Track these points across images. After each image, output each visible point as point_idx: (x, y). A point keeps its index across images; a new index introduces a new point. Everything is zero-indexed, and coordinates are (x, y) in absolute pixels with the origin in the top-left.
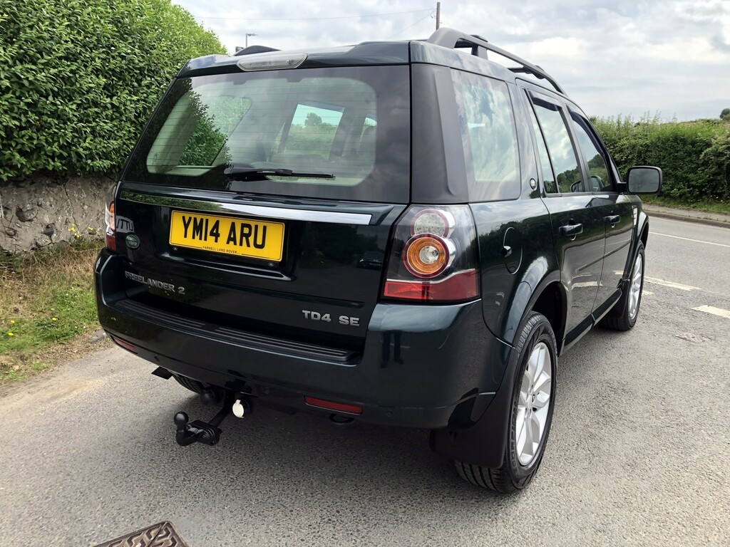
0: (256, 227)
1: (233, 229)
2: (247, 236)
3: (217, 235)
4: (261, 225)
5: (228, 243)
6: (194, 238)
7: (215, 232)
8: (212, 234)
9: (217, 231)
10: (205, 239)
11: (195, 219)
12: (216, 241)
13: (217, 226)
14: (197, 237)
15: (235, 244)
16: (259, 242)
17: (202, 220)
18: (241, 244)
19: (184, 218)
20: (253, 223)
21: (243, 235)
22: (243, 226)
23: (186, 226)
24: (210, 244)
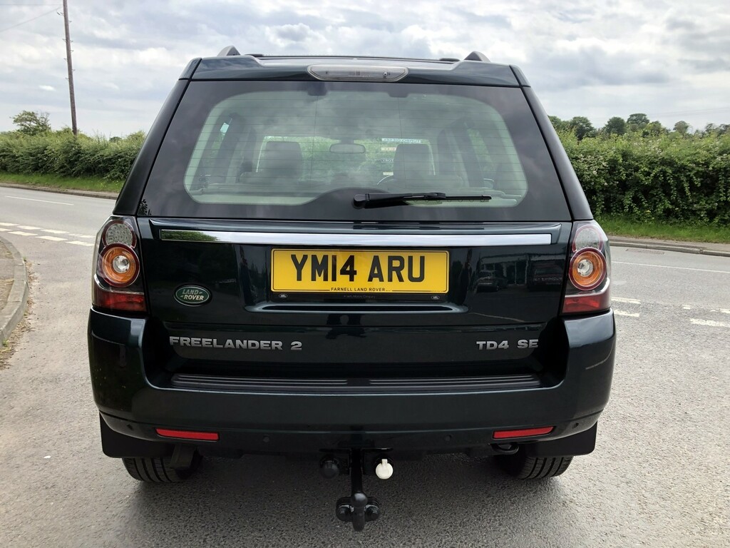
0: (410, 259)
1: (376, 262)
2: (399, 270)
3: (352, 274)
4: (416, 256)
5: (370, 279)
6: (314, 279)
7: (348, 269)
8: (343, 272)
9: (352, 266)
10: (334, 279)
11: (314, 258)
12: (352, 279)
13: (351, 261)
14: (320, 279)
15: (381, 280)
16: (416, 274)
17: (325, 258)
18: (390, 279)
19: (294, 257)
20: (405, 255)
21: (391, 269)
22: (391, 259)
23: (299, 267)
24: (343, 284)
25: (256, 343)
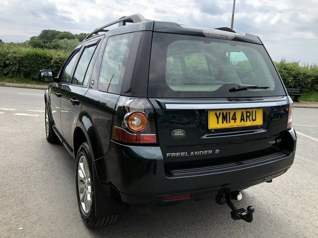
0: (252, 112)
1: (242, 115)
2: (249, 117)
4: (254, 111)
5: (241, 122)
6: (223, 123)
7: (234, 118)
8: (232, 119)
9: (235, 117)
10: (229, 122)
11: (223, 113)
12: (235, 122)
13: (235, 114)
14: (225, 122)
15: (244, 121)
16: (254, 118)
17: (227, 113)
18: (247, 121)
19: (216, 114)
20: (250, 111)
21: (247, 116)
22: (247, 112)
23: (218, 118)
24: (232, 124)
25: (203, 152)
